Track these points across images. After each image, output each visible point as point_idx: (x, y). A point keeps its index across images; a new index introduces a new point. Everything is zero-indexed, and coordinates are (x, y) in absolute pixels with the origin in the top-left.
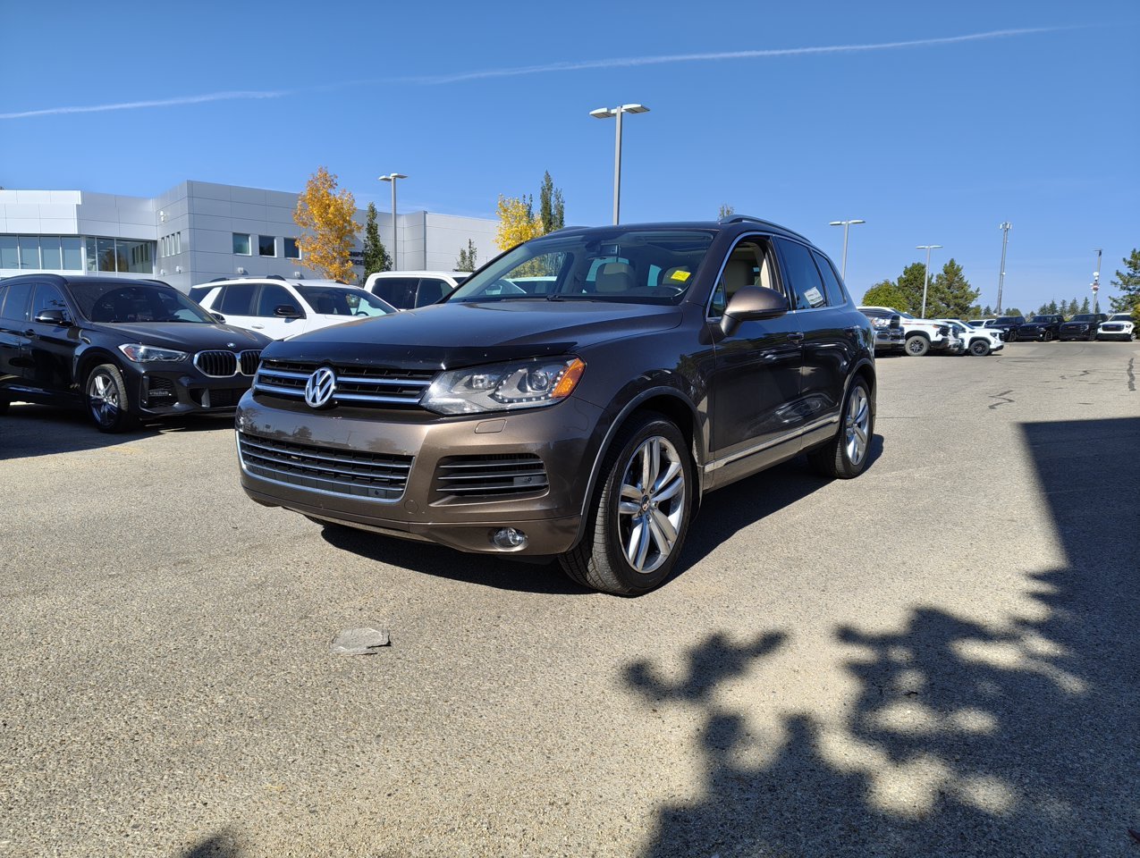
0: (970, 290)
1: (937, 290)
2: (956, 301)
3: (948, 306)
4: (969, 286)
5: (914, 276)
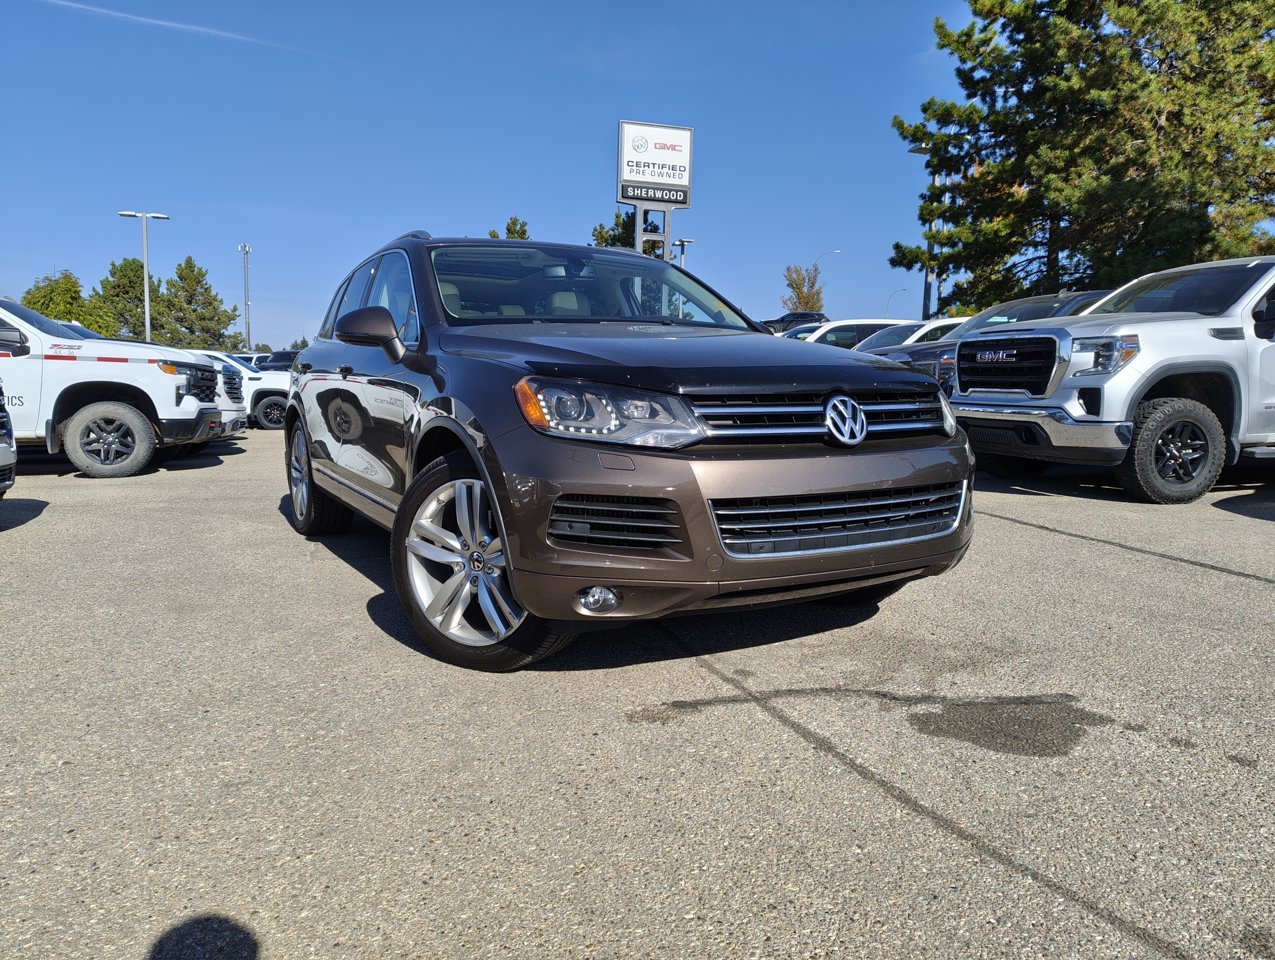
0: (223, 308)
1: (170, 305)
2: (204, 324)
3: (192, 332)
4: (221, 302)
5: (127, 281)
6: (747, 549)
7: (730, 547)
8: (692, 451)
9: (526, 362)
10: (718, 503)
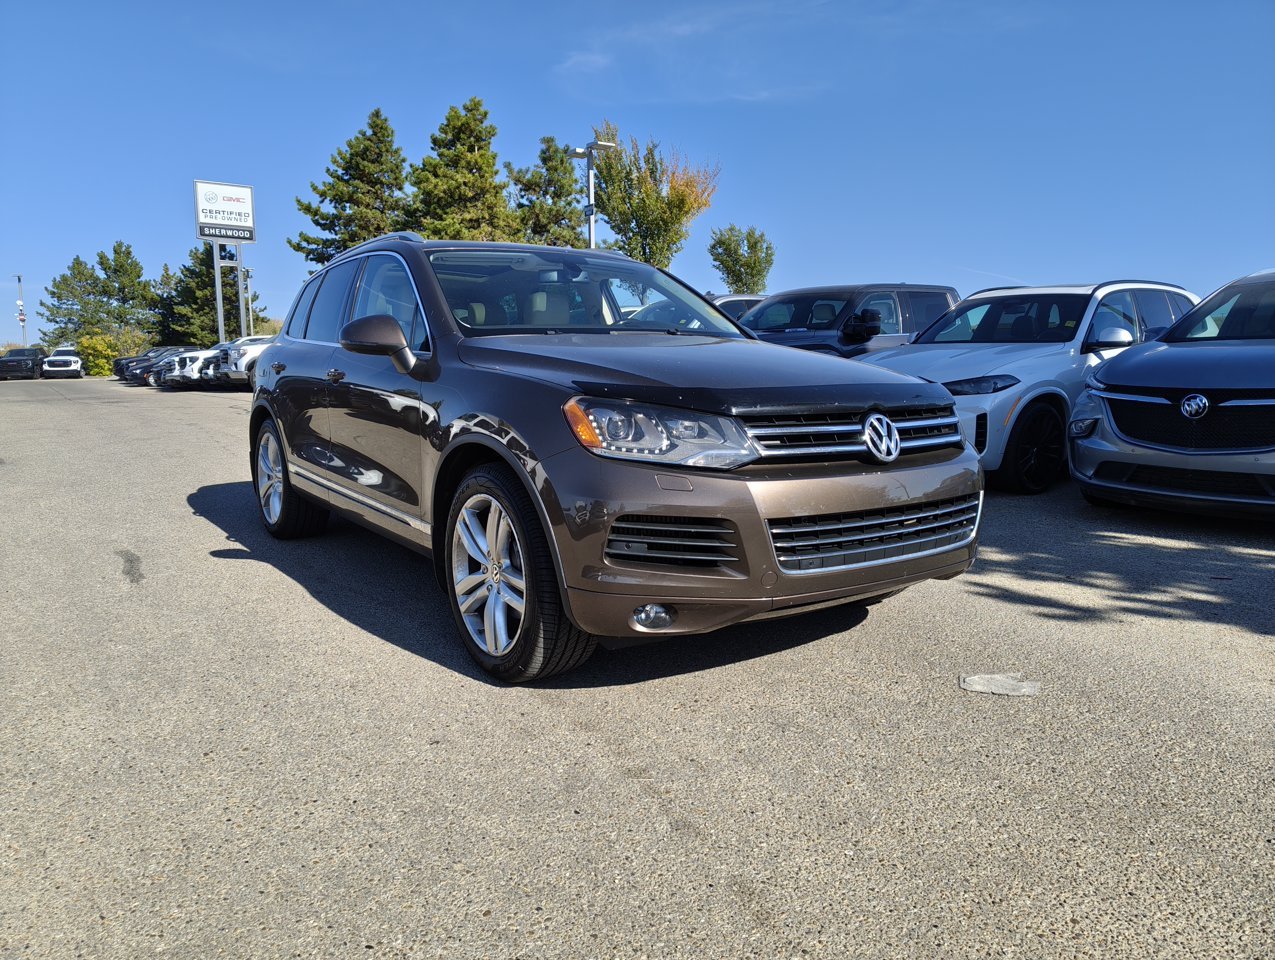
6: (798, 566)
7: (784, 564)
8: (743, 471)
9: (573, 382)
10: (773, 522)
